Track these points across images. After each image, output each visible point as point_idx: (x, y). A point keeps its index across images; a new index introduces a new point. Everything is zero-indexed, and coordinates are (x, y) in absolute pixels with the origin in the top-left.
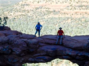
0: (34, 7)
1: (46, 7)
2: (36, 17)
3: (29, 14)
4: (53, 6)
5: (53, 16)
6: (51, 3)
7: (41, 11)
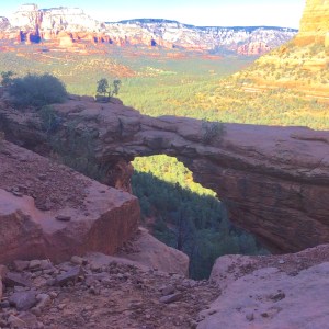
0: (265, 86)
1: (295, 90)
2: (267, 112)
3: (251, 104)
4: (313, 89)
5: (309, 112)
6: (309, 82)
7: (281, 97)
